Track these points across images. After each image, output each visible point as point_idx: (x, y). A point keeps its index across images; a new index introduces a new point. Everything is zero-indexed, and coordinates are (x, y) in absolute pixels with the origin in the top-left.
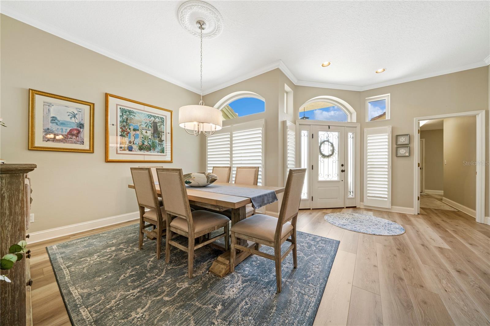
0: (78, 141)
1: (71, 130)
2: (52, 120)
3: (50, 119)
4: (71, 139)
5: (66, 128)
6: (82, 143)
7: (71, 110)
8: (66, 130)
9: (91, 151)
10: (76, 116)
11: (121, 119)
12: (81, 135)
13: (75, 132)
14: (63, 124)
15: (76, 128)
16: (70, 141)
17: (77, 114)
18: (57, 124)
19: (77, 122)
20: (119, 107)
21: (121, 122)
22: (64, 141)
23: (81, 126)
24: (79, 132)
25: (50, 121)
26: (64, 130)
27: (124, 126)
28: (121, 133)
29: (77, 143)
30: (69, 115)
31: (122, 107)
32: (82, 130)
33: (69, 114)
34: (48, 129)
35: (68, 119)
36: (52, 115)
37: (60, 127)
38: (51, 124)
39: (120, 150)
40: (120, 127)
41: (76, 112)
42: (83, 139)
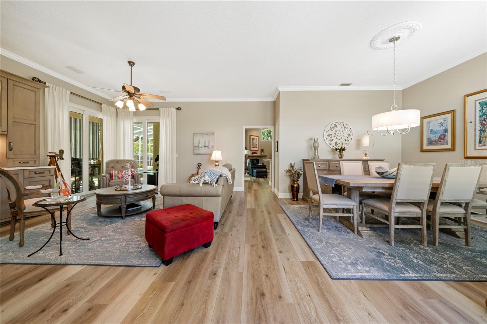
0: (444, 143)
1: (440, 135)
2: (431, 132)
3: (430, 131)
4: (440, 142)
5: (437, 135)
6: (447, 143)
7: (440, 121)
8: (437, 136)
9: (453, 149)
10: (443, 125)
11: (481, 113)
12: (446, 138)
13: (443, 136)
14: (436, 133)
15: (443, 133)
16: (440, 144)
17: (443, 123)
18: (433, 134)
19: (443, 129)
20: (477, 102)
21: (480, 117)
22: (437, 144)
23: (446, 131)
24: (445, 136)
25: (429, 133)
26: (436, 137)
27: (485, 119)
28: (481, 127)
29: (444, 145)
30: (439, 126)
31: (481, 101)
32: (446, 134)
33: (439, 124)
34: (429, 138)
35: (438, 128)
36: (431, 129)
37: (434, 135)
38: (430, 135)
39: (479, 146)
40: (480, 122)
41: (443, 122)
42: (448, 141)
